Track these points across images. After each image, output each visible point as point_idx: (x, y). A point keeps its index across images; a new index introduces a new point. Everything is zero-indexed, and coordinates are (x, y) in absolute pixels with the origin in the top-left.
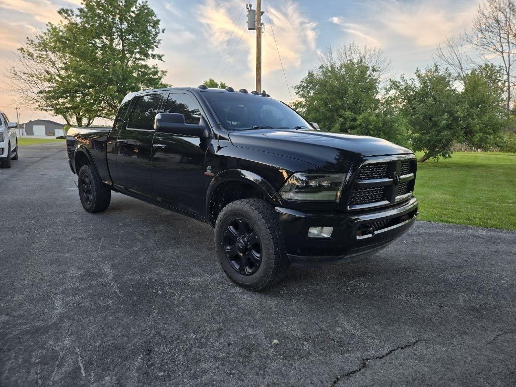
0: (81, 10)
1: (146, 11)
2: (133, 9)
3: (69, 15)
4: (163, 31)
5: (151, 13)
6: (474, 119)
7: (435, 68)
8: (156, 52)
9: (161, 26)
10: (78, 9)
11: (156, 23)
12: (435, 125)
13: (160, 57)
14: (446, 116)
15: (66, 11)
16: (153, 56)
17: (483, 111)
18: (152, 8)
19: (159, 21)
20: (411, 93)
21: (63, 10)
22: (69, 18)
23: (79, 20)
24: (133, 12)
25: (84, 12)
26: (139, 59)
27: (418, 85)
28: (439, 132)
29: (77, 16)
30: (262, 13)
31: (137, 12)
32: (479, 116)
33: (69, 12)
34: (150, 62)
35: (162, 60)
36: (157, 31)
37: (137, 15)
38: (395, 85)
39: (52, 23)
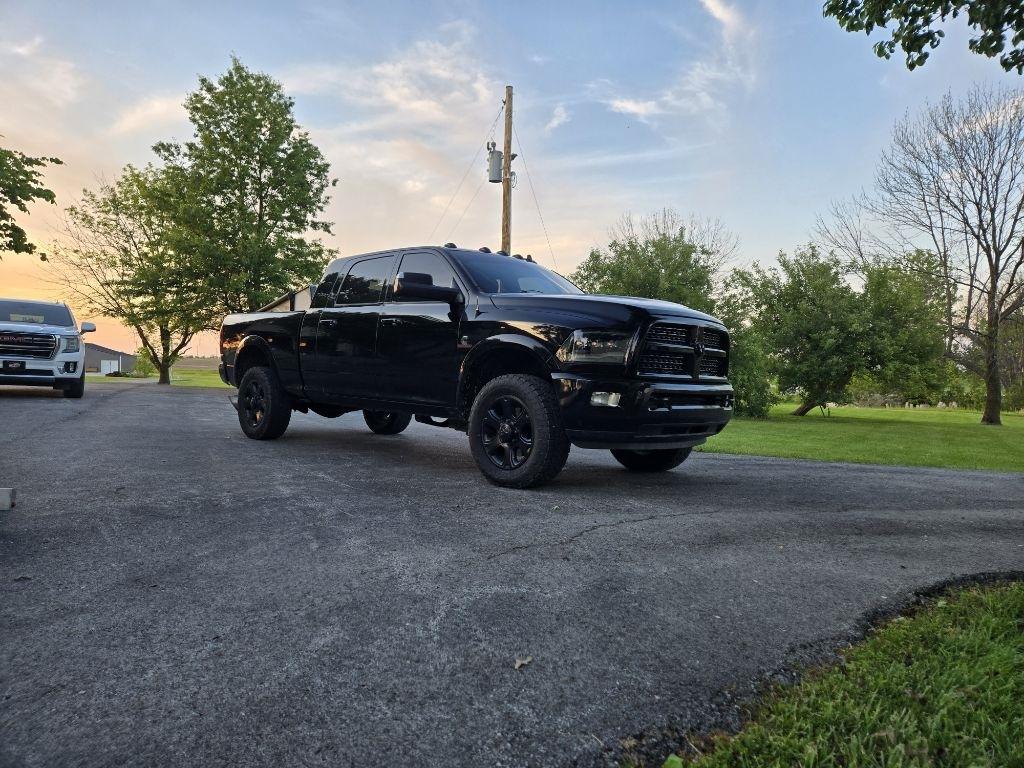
0: (191, 146)
1: (305, 149)
2: (285, 146)
3: (173, 155)
4: (334, 184)
5: (314, 152)
6: (883, 338)
7: (811, 251)
8: (320, 217)
9: (331, 175)
10: (187, 144)
11: (322, 170)
12: (816, 346)
13: (326, 228)
14: (833, 331)
15: (167, 148)
16: (315, 225)
17: (899, 324)
18: (315, 145)
19: (328, 165)
20: (773, 292)
21: (162, 145)
22: (171, 158)
23: (187, 164)
24: (284, 151)
25: (197, 149)
26: (290, 229)
27: (784, 279)
28: (824, 359)
29: (185, 155)
30: (514, 156)
31: (289, 152)
32: (893, 334)
33: (173, 149)
34: (309, 236)
35: (329, 232)
36: (324, 182)
37: (290, 156)
38: (743, 277)
39: (134, 166)
